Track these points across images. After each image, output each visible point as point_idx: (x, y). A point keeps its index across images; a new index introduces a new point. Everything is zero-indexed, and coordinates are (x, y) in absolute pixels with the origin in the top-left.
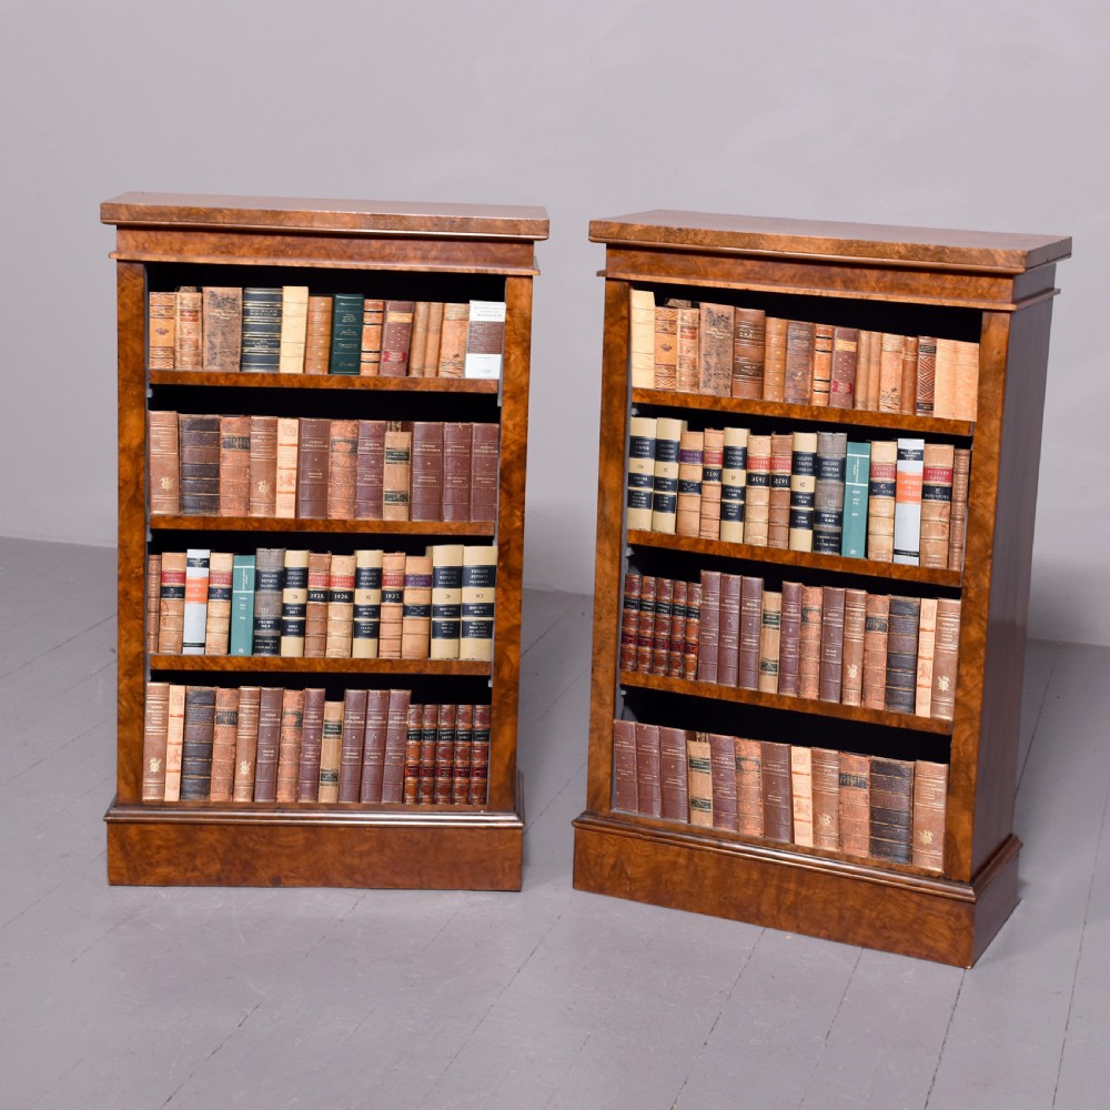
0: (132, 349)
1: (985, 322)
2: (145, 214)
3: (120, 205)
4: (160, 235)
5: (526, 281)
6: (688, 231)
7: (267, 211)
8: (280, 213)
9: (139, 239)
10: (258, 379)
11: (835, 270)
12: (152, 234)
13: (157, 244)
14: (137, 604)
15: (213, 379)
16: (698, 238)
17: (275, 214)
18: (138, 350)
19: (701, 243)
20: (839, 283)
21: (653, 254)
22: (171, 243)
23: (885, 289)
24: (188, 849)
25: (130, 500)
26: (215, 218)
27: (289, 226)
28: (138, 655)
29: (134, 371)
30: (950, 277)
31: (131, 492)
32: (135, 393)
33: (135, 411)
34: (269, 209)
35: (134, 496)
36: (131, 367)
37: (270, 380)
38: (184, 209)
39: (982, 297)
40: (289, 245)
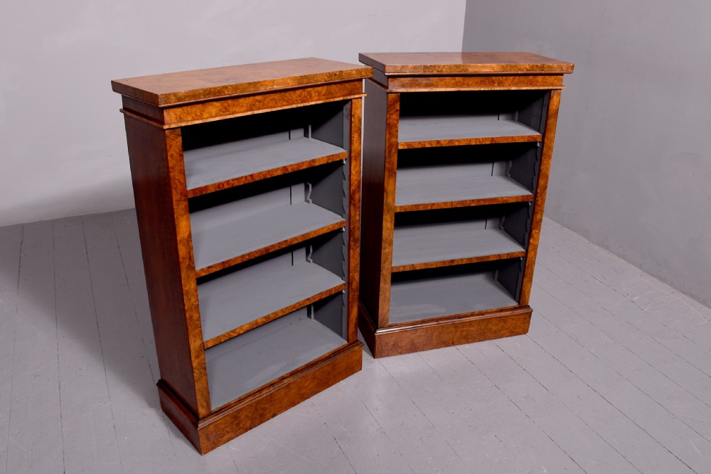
0: (179, 181)
1: (552, 94)
2: (186, 97)
3: (170, 94)
4: (189, 108)
5: (359, 100)
6: (435, 66)
7: (250, 83)
8: (258, 82)
9: (177, 113)
10: (243, 180)
11: (494, 78)
12: (185, 108)
13: (188, 114)
14: (197, 320)
15: (221, 186)
16: (440, 70)
17: (255, 84)
18: (183, 181)
19: (441, 71)
20: (496, 84)
21: (412, 78)
22: (195, 112)
23: (516, 84)
24: (236, 422)
25: (187, 268)
26: (223, 92)
27: (262, 90)
28: (200, 346)
29: (181, 193)
30: (540, 77)
31: (188, 263)
32: (183, 207)
33: (184, 217)
34: (251, 81)
35: (189, 264)
36: (179, 192)
37: (249, 178)
38: (206, 90)
39: (552, 85)
40: (257, 101)
